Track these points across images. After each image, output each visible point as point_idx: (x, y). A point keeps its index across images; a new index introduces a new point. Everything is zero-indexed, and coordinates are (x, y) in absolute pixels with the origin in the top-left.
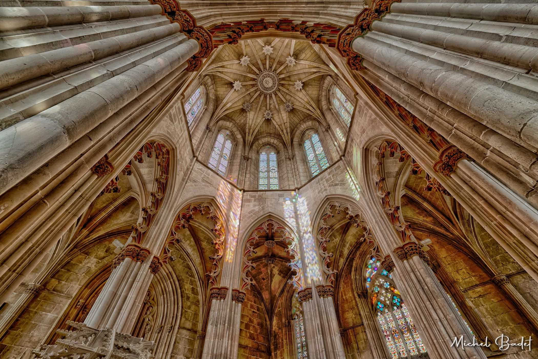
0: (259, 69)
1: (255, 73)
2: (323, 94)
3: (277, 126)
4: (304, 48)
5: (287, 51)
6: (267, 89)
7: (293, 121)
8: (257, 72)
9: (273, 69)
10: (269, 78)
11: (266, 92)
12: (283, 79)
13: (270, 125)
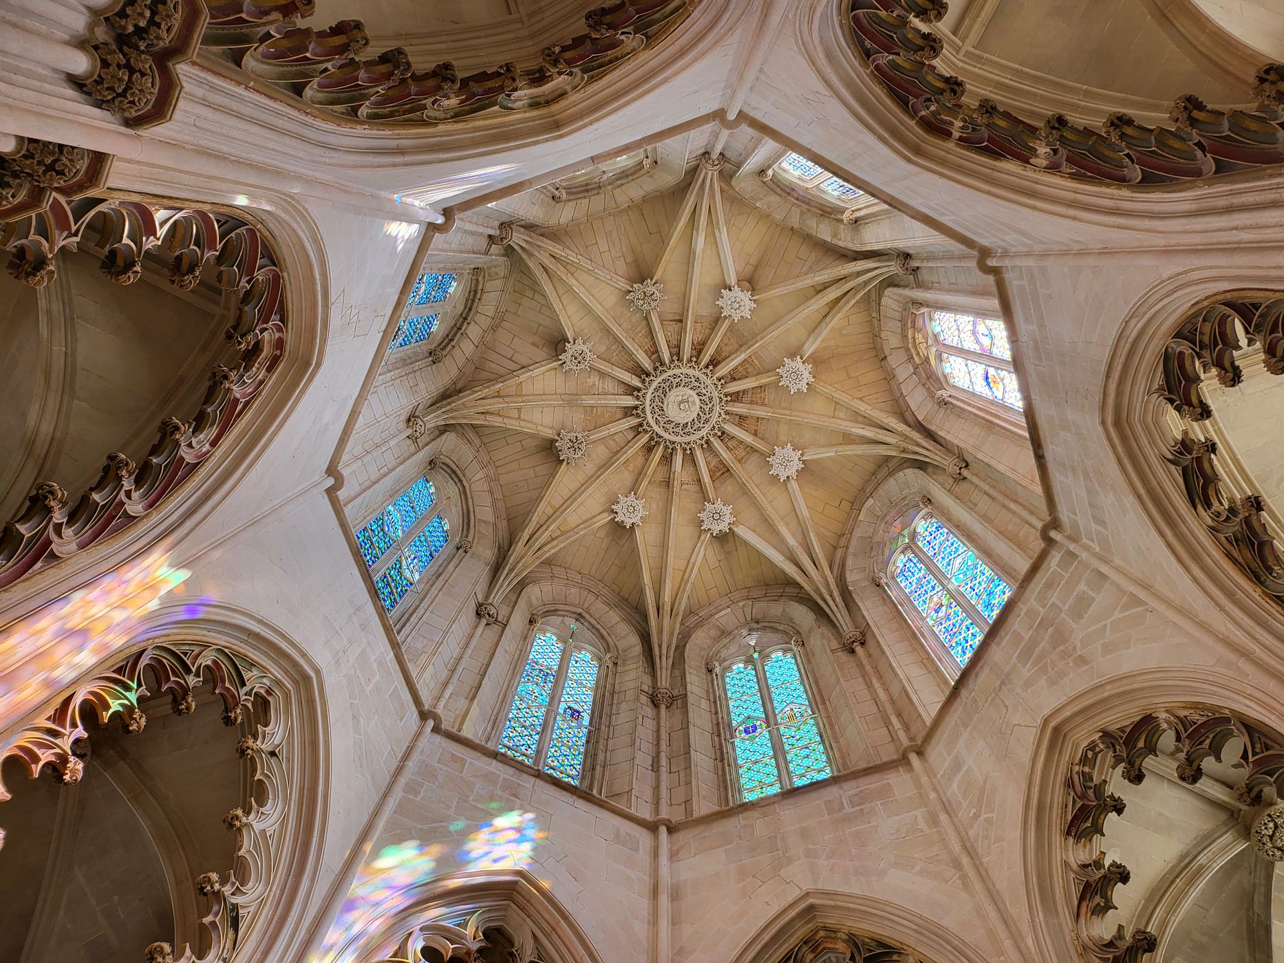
0: (736, 397)
1: (734, 376)
6: (663, 392)
8: (734, 387)
10: (694, 415)
12: (667, 459)
13: (533, 344)
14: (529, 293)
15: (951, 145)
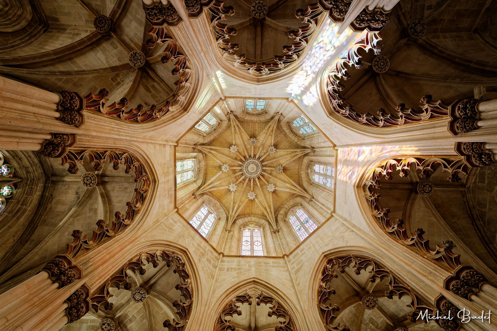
5: (223, 176)
6: (257, 165)
9: (241, 173)
10: (249, 170)
11: (259, 164)
12: (241, 160)
13: (278, 141)
15: (325, 263)
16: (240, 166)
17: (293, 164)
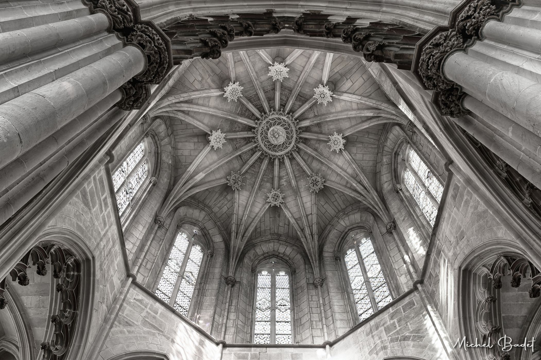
0: (261, 109)
1: (252, 116)
2: (385, 160)
3: (292, 221)
4: (350, 70)
5: (315, 75)
6: (274, 147)
7: (324, 211)
8: (257, 113)
9: (288, 108)
10: (278, 127)
11: (274, 153)
12: (307, 129)
14: (259, 230)
16: (301, 118)
17: (225, 209)
